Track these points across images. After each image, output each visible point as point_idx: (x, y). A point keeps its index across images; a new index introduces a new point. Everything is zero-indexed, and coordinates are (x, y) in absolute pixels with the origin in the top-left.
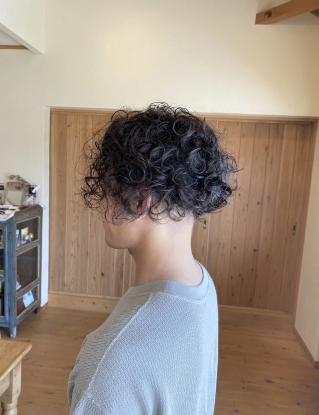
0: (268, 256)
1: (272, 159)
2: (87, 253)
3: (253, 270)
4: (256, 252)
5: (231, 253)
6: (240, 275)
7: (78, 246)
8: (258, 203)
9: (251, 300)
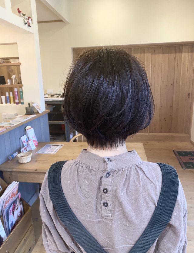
0: (177, 109)
1: (178, 63)
3: (170, 116)
4: (172, 108)
5: (160, 109)
6: (164, 119)
8: (172, 84)
9: (170, 130)
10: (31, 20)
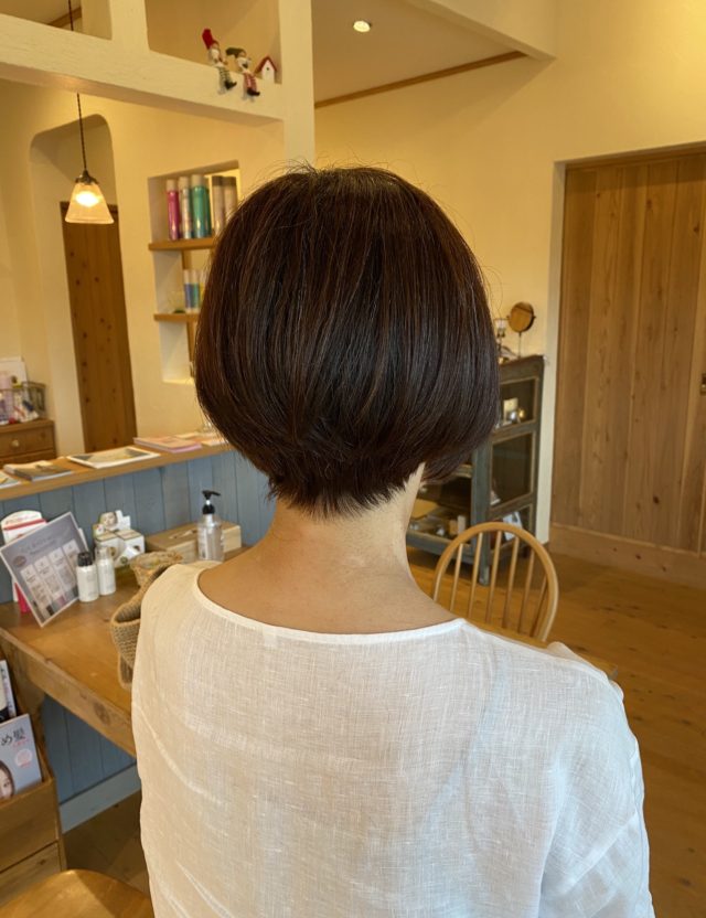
2: (626, 454)
7: (607, 439)
10: (272, 70)
